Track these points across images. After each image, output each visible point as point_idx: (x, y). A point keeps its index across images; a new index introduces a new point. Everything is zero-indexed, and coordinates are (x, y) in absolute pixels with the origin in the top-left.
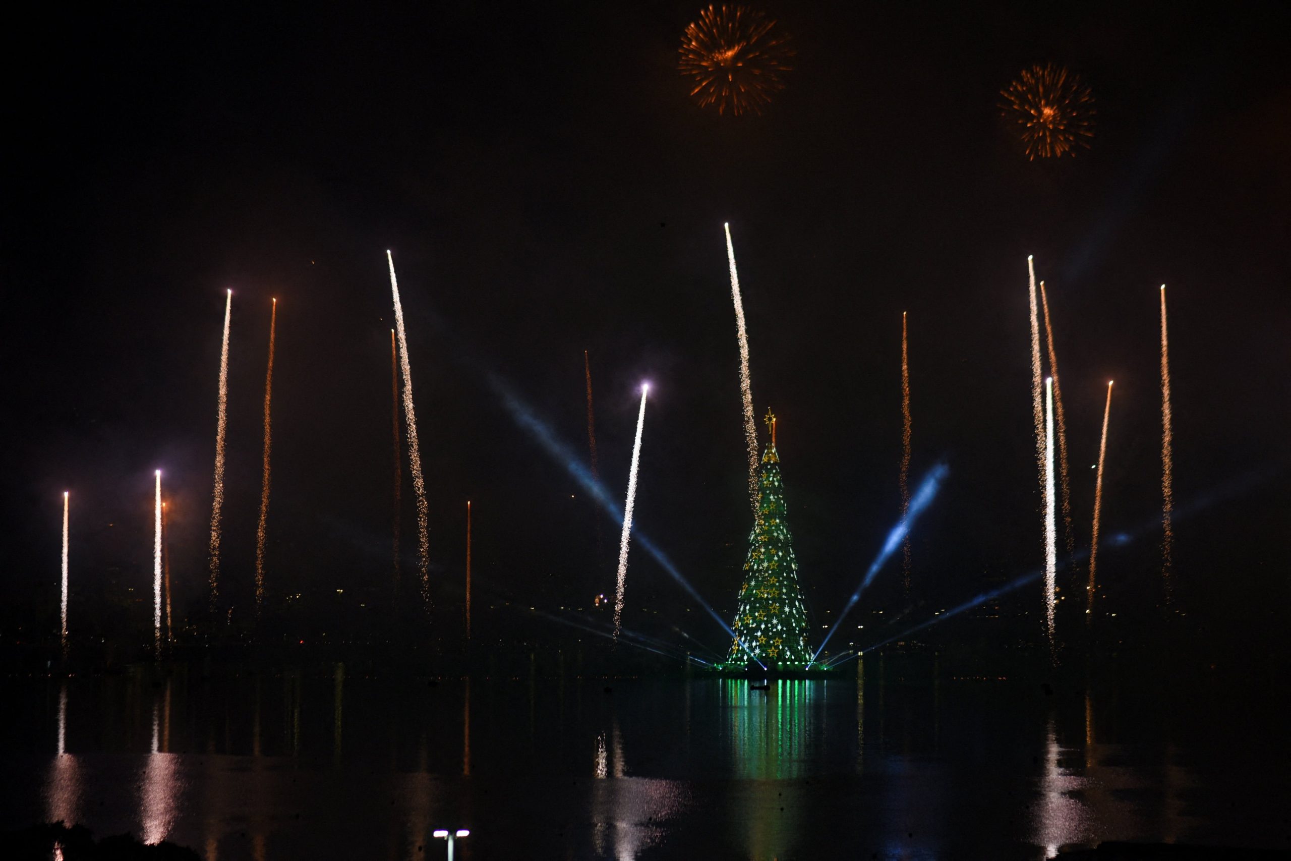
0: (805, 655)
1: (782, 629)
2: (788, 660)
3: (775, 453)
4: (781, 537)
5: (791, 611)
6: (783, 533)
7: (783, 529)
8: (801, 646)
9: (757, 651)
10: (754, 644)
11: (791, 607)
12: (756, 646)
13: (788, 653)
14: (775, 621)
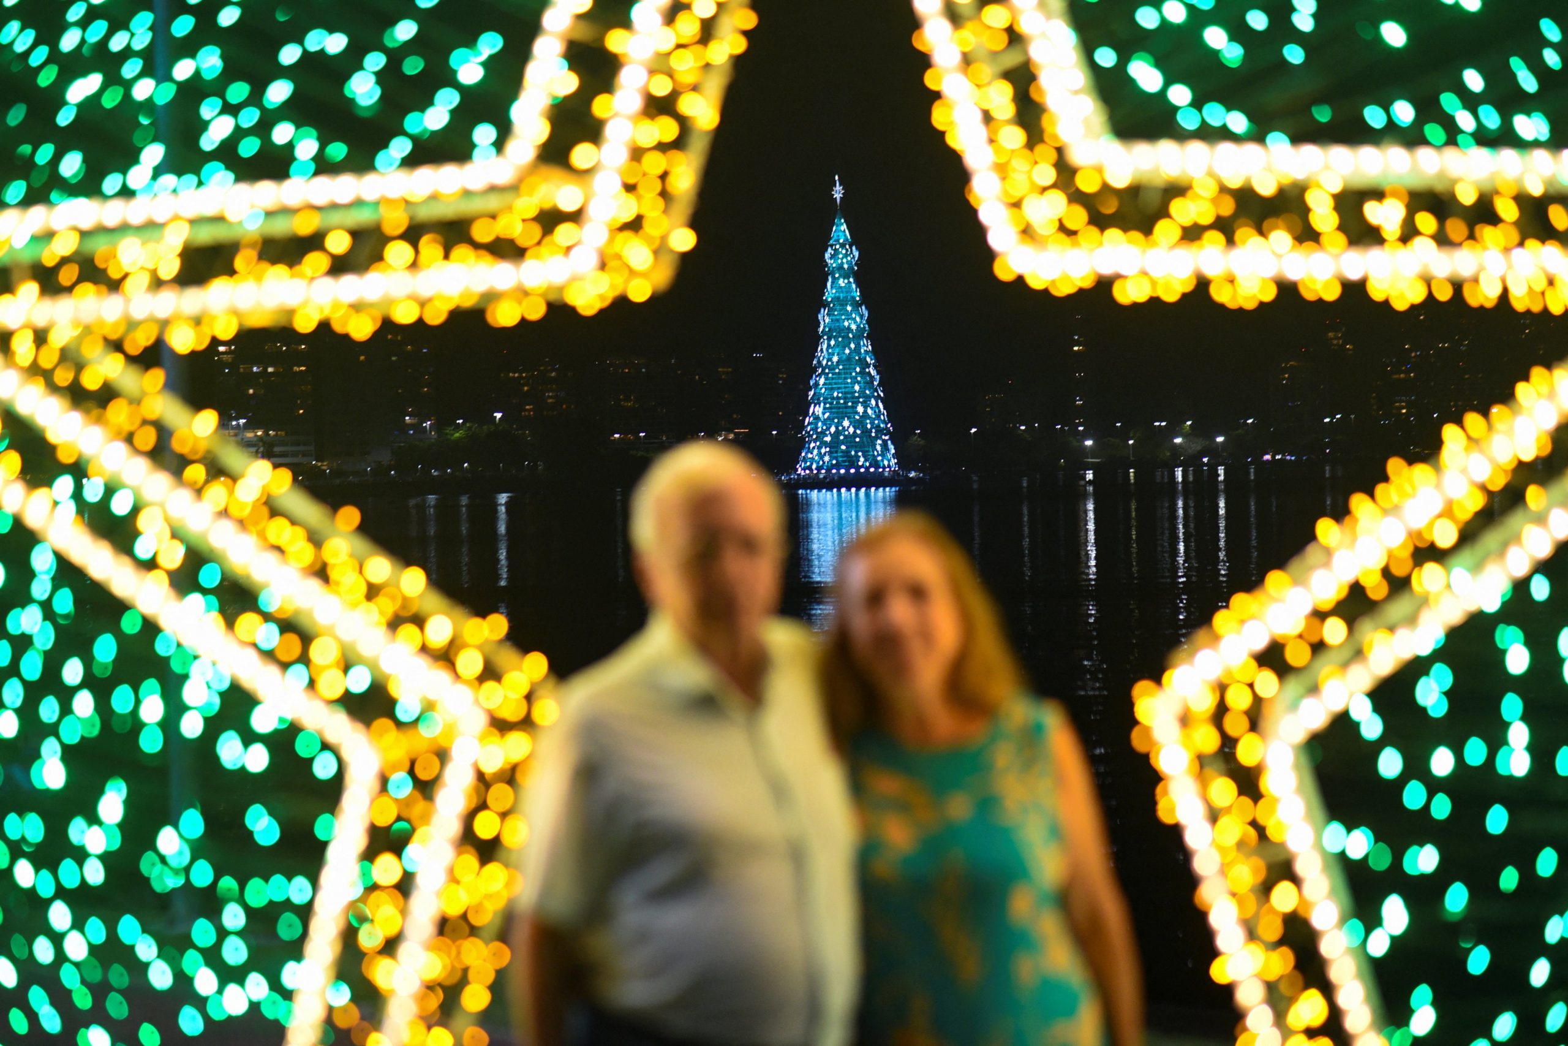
0: (882, 461)
1: (855, 432)
2: (862, 466)
3: (844, 230)
4: (854, 327)
5: (865, 412)
6: (855, 322)
7: (855, 317)
8: (878, 452)
9: (827, 458)
10: (823, 450)
11: (866, 405)
12: (826, 452)
13: (862, 459)
14: (846, 423)
